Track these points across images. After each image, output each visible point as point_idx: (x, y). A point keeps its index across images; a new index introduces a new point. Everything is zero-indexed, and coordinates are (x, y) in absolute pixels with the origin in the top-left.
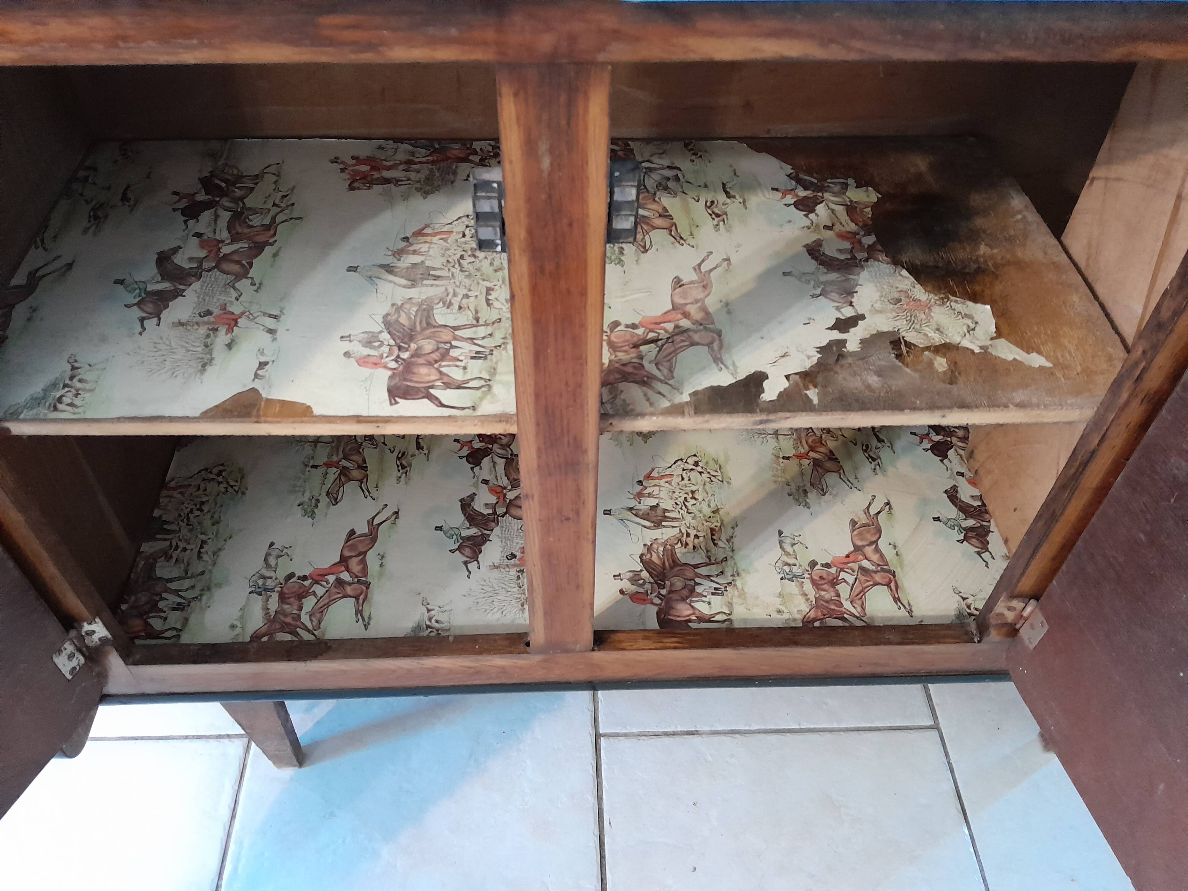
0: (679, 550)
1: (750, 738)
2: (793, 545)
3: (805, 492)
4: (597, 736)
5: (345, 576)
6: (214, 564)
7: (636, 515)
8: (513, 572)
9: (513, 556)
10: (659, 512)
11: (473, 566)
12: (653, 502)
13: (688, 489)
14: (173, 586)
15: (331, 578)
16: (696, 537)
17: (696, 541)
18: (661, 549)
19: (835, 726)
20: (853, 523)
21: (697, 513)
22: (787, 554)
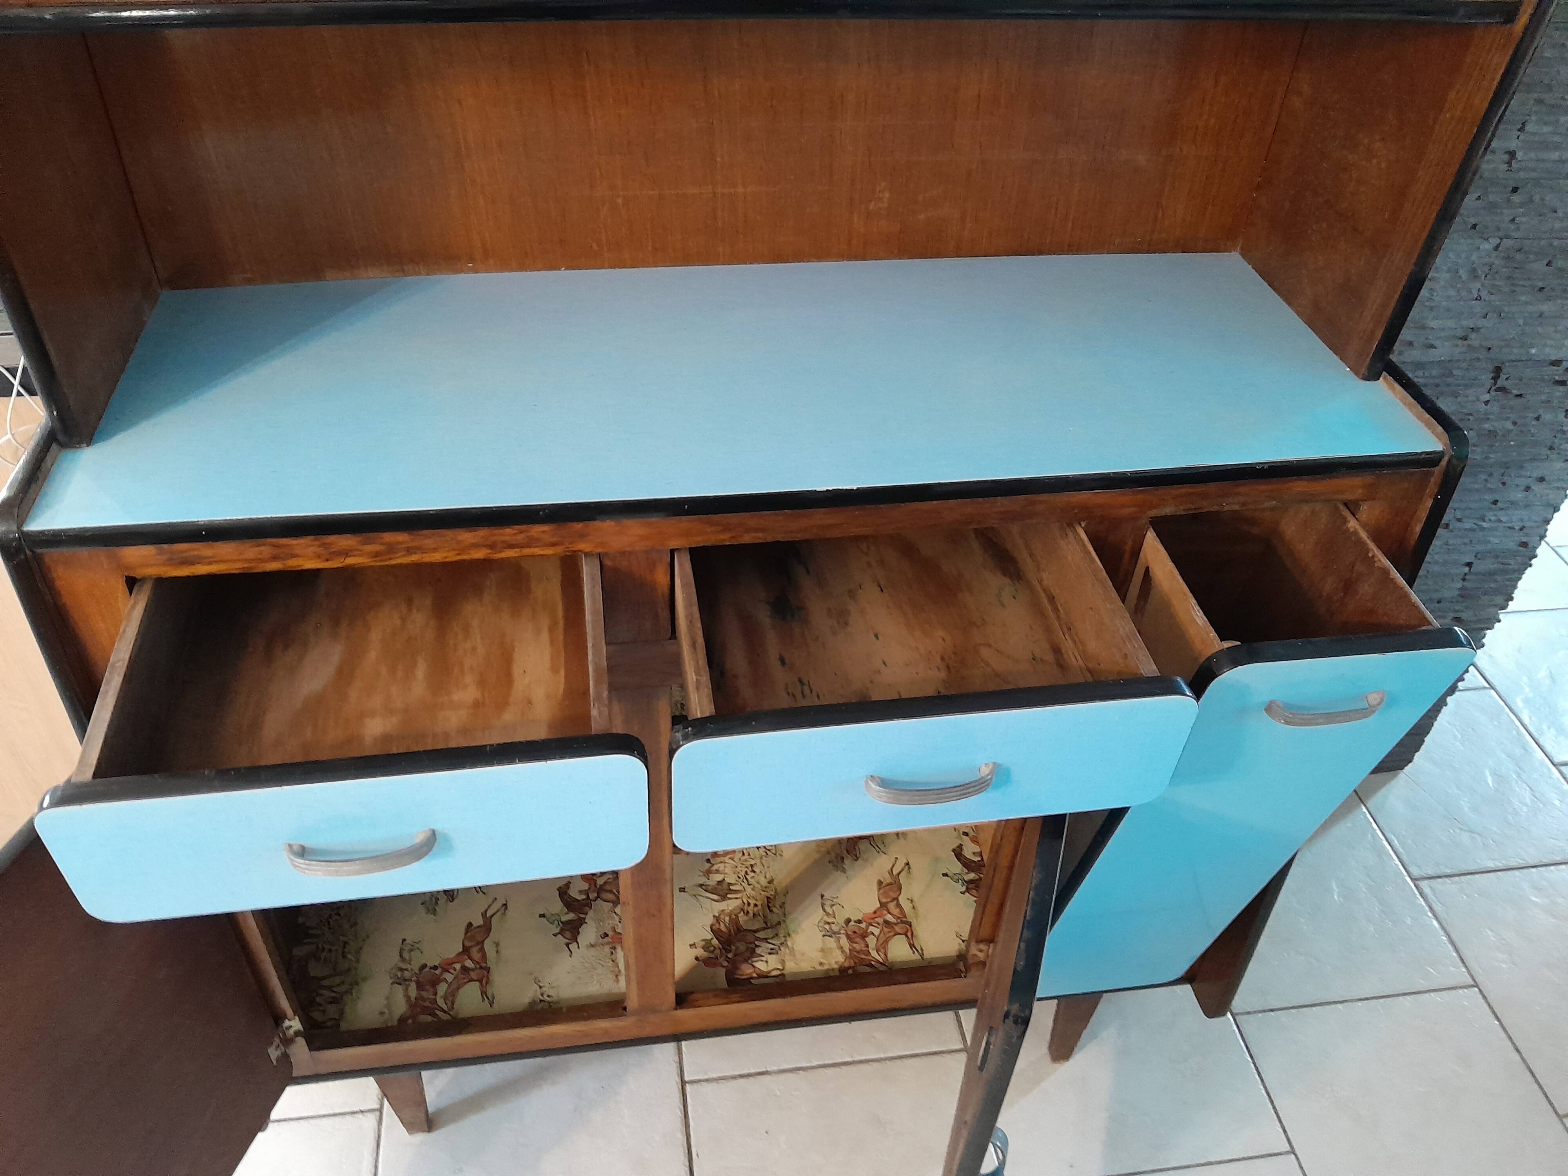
0: (742, 918)
1: (812, 1072)
2: (832, 906)
3: (843, 858)
4: (683, 1083)
5: (469, 964)
6: (358, 961)
7: (706, 891)
8: (607, 949)
9: (606, 935)
10: (725, 886)
11: (573, 946)
12: (719, 877)
13: (748, 864)
14: (326, 983)
15: (458, 966)
16: (756, 905)
17: (756, 909)
18: (727, 919)
19: (883, 1056)
20: (880, 883)
21: (756, 885)
22: (828, 914)
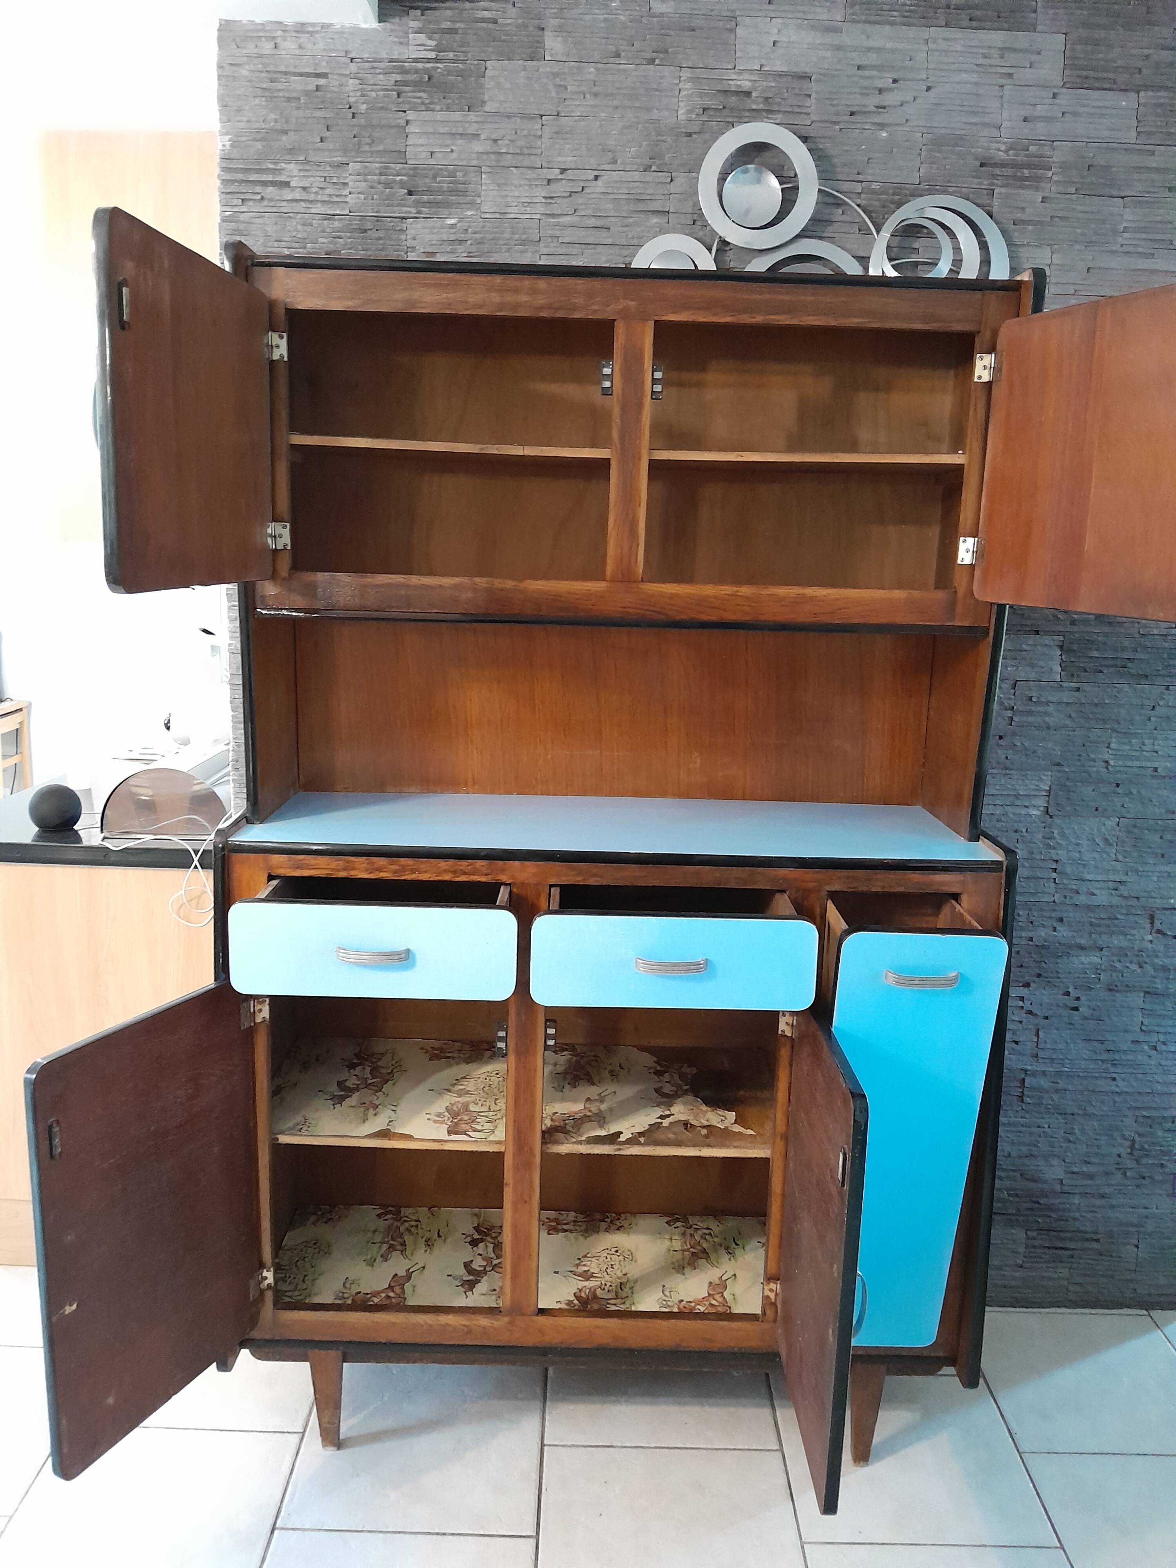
0: (599, 1292)
2: (670, 1292)
3: (684, 1268)
4: (543, 1445)
5: (391, 1294)
6: (313, 1285)
7: (575, 1275)
8: (494, 1297)
9: (495, 1290)
10: (589, 1273)
11: (469, 1293)
12: (586, 1269)
13: (609, 1264)
15: (383, 1295)
16: (611, 1286)
17: (611, 1288)
18: (588, 1291)
20: (711, 1283)
21: (613, 1275)
22: (666, 1296)
